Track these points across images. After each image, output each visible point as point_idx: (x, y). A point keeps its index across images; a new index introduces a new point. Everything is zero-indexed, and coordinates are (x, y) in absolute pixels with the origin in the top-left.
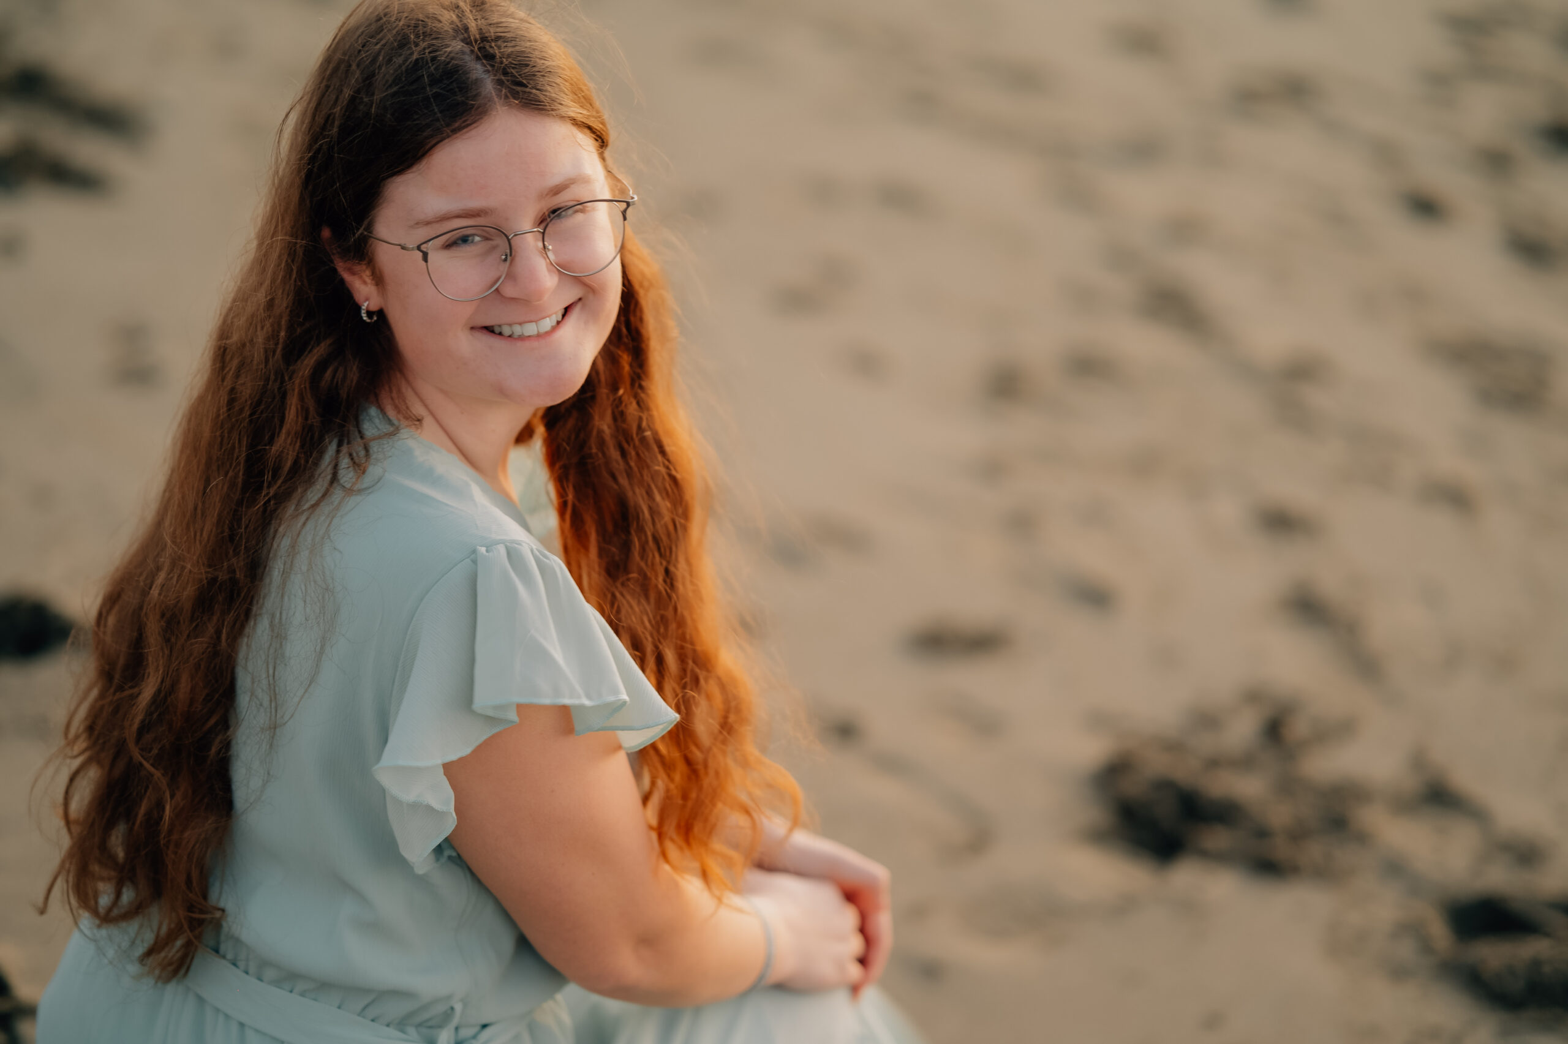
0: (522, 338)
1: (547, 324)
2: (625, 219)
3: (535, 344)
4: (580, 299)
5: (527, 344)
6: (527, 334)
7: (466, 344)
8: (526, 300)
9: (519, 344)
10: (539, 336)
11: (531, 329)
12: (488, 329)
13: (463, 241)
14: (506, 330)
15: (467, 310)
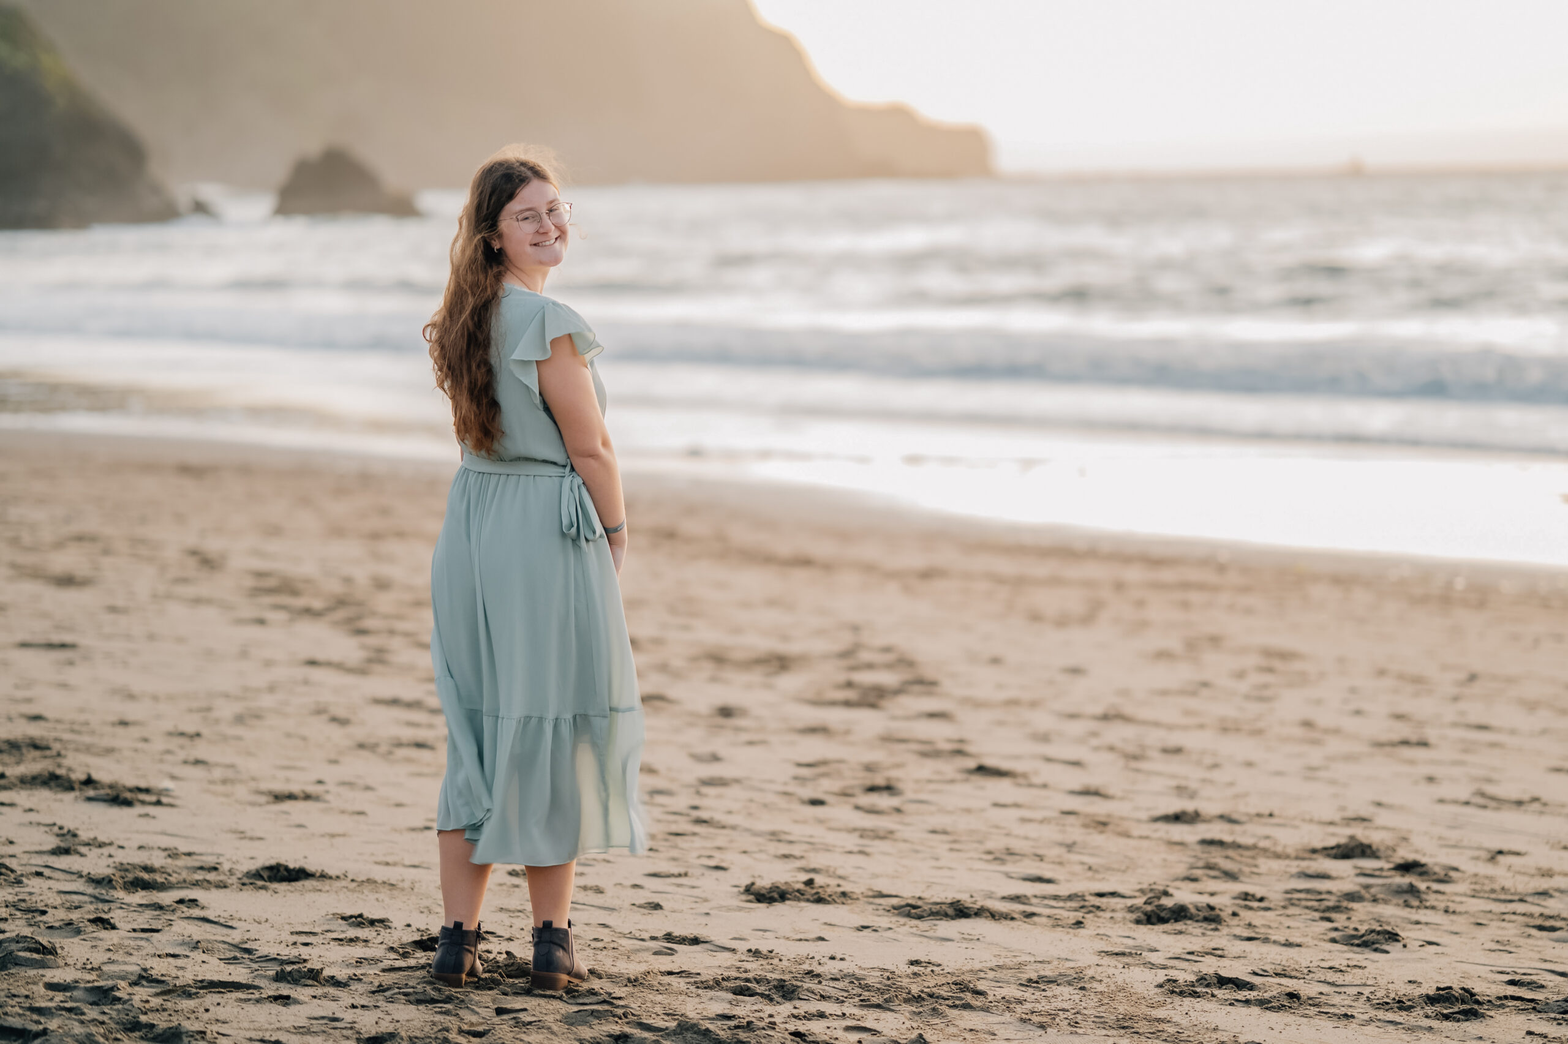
1: (552, 241)
2: (570, 209)
3: (550, 247)
4: (559, 236)
5: (548, 247)
6: (547, 245)
8: (547, 233)
9: (545, 247)
11: (548, 243)
12: (535, 245)
13: (527, 218)
14: (540, 244)
15: (530, 237)
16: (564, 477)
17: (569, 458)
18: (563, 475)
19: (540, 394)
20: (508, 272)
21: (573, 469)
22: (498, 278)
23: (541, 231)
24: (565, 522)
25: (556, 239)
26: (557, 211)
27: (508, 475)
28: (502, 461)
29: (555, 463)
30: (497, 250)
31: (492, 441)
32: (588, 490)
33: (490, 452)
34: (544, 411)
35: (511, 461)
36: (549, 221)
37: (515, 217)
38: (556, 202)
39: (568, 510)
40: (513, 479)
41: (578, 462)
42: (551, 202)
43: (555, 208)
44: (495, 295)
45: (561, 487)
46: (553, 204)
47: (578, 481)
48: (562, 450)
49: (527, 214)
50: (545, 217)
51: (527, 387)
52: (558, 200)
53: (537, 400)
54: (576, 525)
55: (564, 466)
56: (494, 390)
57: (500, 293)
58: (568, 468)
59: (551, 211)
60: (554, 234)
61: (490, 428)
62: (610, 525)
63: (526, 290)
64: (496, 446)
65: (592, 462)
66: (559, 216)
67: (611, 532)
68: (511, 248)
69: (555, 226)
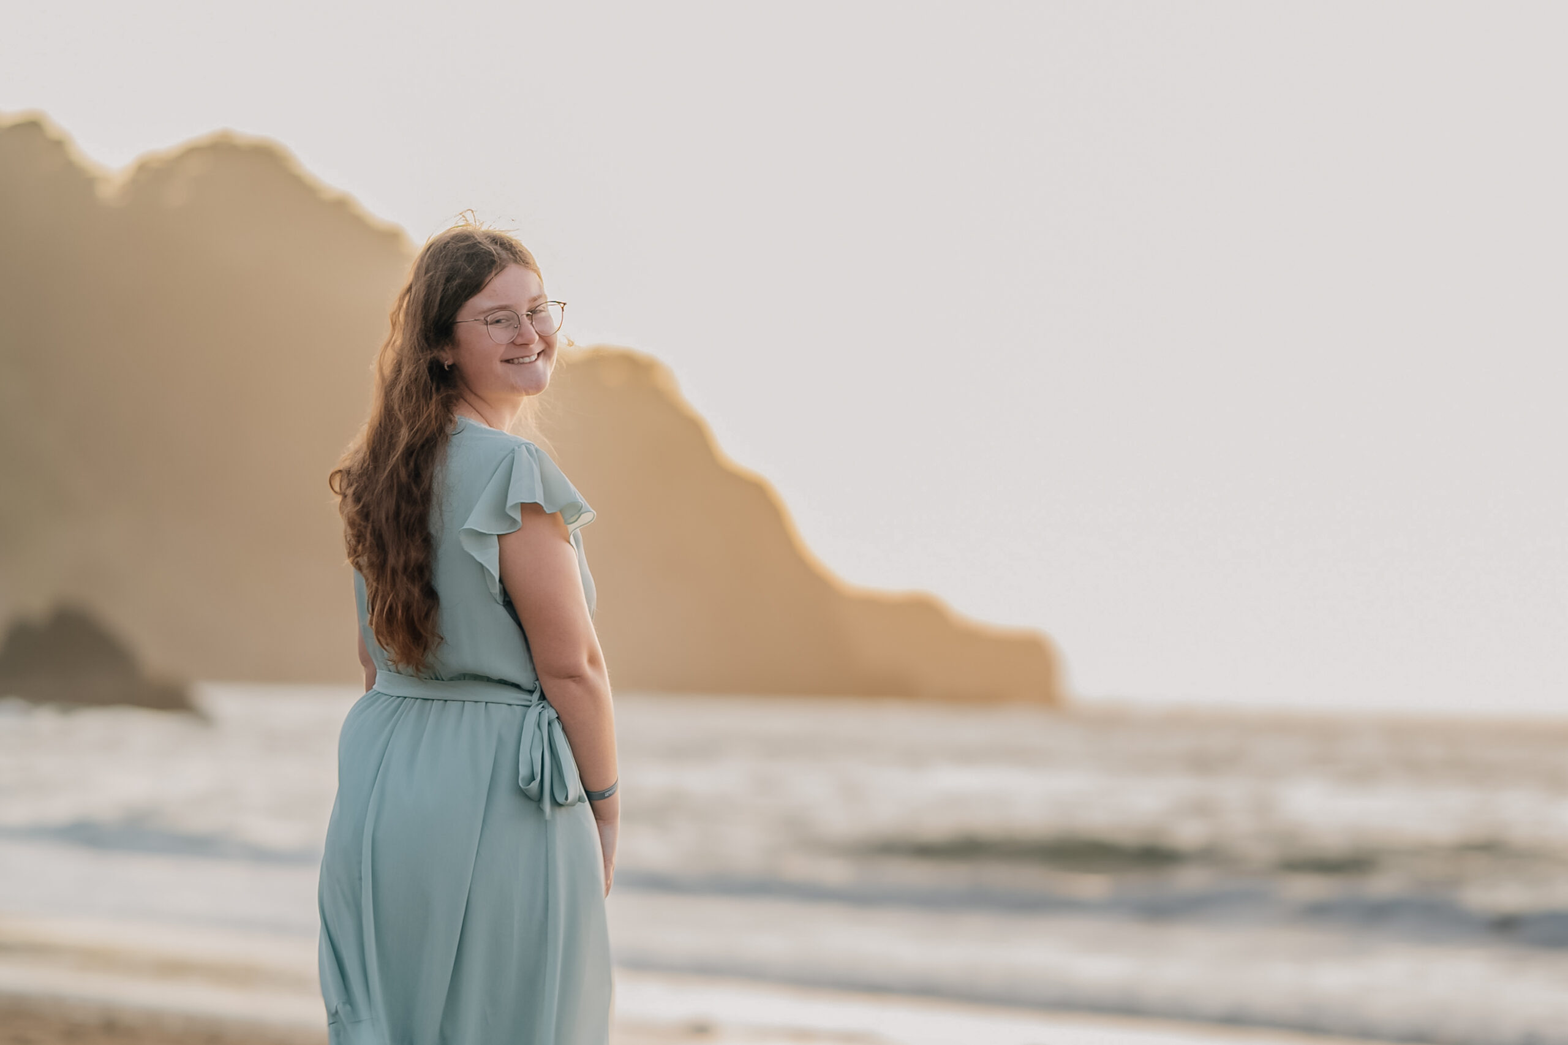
0: (523, 363)
1: (534, 358)
2: (563, 310)
3: (530, 365)
4: (543, 351)
5: (526, 365)
6: (525, 362)
7: (500, 368)
8: (526, 344)
9: (522, 365)
10: (530, 363)
11: (527, 360)
12: (508, 361)
13: (498, 321)
14: (516, 361)
15: (502, 350)
16: (529, 706)
17: (537, 680)
18: (528, 703)
19: (501, 581)
20: (462, 400)
21: (543, 697)
22: (448, 406)
23: (520, 341)
24: (524, 771)
25: (539, 354)
26: (543, 314)
27: (446, 701)
28: (437, 679)
29: (517, 686)
30: (448, 366)
31: (425, 649)
32: (563, 729)
33: (420, 667)
34: (504, 606)
35: (451, 679)
36: (531, 327)
37: (483, 318)
38: (541, 301)
39: (531, 754)
40: (453, 707)
41: (552, 686)
42: (535, 299)
43: (540, 308)
44: (441, 430)
45: (524, 718)
46: (537, 303)
47: (550, 714)
48: (529, 667)
49: (500, 314)
50: (526, 320)
51: (482, 566)
52: (546, 297)
53: (496, 589)
54: (538, 779)
55: (531, 692)
56: (431, 573)
57: (449, 429)
58: (536, 695)
59: (533, 312)
60: (537, 347)
61: (422, 631)
62: (595, 788)
63: (487, 427)
64: (430, 658)
65: (572, 686)
66: (547, 320)
67: (596, 797)
68: (470, 362)
69: (540, 336)
